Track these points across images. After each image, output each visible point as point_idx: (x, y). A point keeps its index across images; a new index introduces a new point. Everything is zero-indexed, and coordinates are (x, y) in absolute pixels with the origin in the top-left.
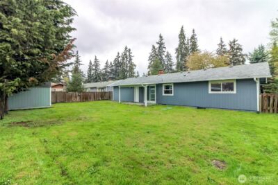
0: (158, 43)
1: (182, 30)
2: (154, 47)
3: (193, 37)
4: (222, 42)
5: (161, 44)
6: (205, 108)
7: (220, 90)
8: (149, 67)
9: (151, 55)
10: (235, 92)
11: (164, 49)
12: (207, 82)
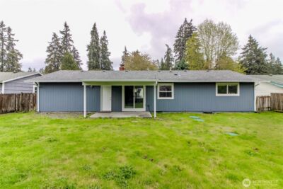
0: (62, 33)
1: (94, 28)
2: (55, 35)
3: (104, 39)
4: (126, 50)
5: (67, 35)
6: (211, 113)
7: (225, 93)
8: (47, 61)
9: (51, 46)
10: (238, 94)
11: (70, 43)
12: (214, 84)
